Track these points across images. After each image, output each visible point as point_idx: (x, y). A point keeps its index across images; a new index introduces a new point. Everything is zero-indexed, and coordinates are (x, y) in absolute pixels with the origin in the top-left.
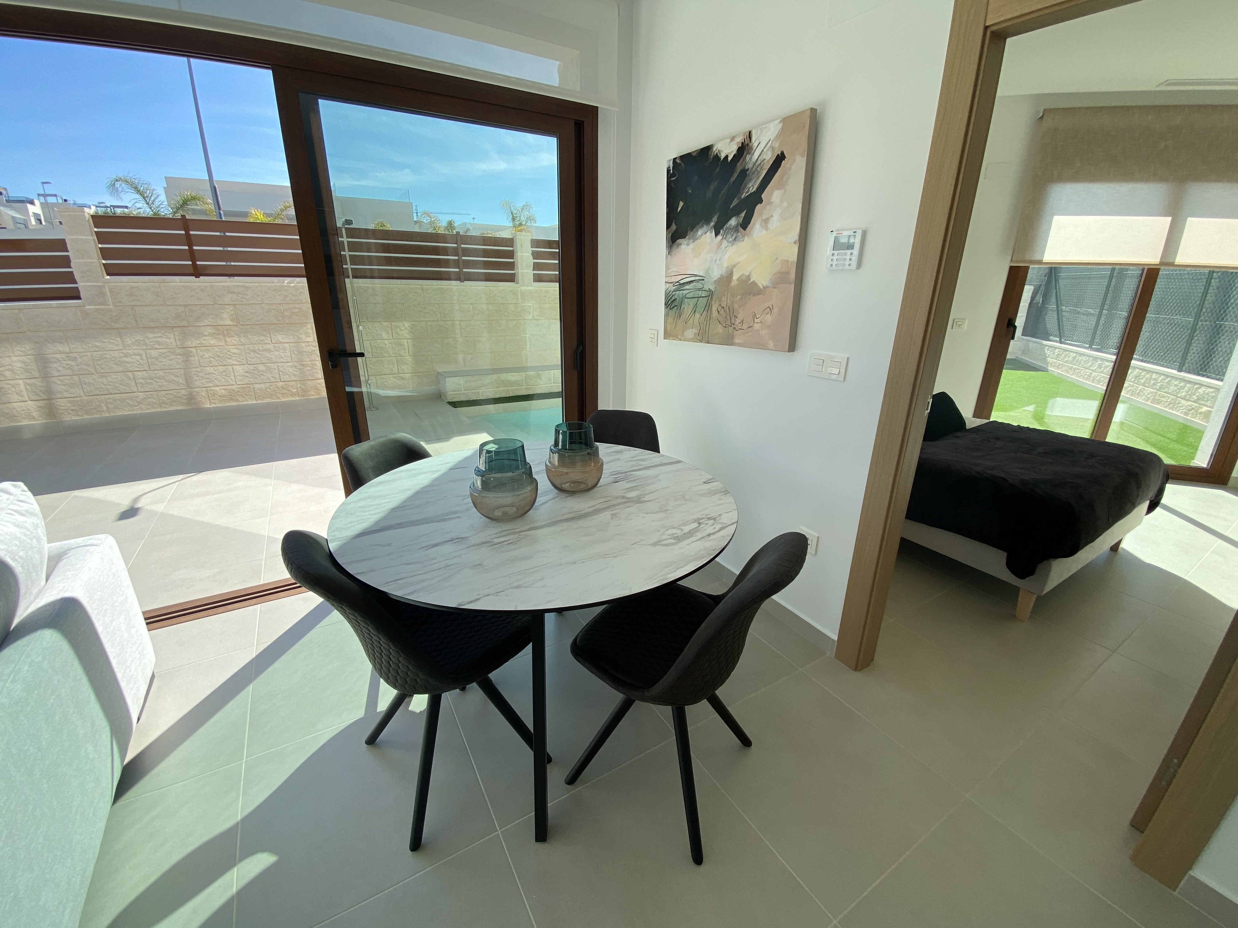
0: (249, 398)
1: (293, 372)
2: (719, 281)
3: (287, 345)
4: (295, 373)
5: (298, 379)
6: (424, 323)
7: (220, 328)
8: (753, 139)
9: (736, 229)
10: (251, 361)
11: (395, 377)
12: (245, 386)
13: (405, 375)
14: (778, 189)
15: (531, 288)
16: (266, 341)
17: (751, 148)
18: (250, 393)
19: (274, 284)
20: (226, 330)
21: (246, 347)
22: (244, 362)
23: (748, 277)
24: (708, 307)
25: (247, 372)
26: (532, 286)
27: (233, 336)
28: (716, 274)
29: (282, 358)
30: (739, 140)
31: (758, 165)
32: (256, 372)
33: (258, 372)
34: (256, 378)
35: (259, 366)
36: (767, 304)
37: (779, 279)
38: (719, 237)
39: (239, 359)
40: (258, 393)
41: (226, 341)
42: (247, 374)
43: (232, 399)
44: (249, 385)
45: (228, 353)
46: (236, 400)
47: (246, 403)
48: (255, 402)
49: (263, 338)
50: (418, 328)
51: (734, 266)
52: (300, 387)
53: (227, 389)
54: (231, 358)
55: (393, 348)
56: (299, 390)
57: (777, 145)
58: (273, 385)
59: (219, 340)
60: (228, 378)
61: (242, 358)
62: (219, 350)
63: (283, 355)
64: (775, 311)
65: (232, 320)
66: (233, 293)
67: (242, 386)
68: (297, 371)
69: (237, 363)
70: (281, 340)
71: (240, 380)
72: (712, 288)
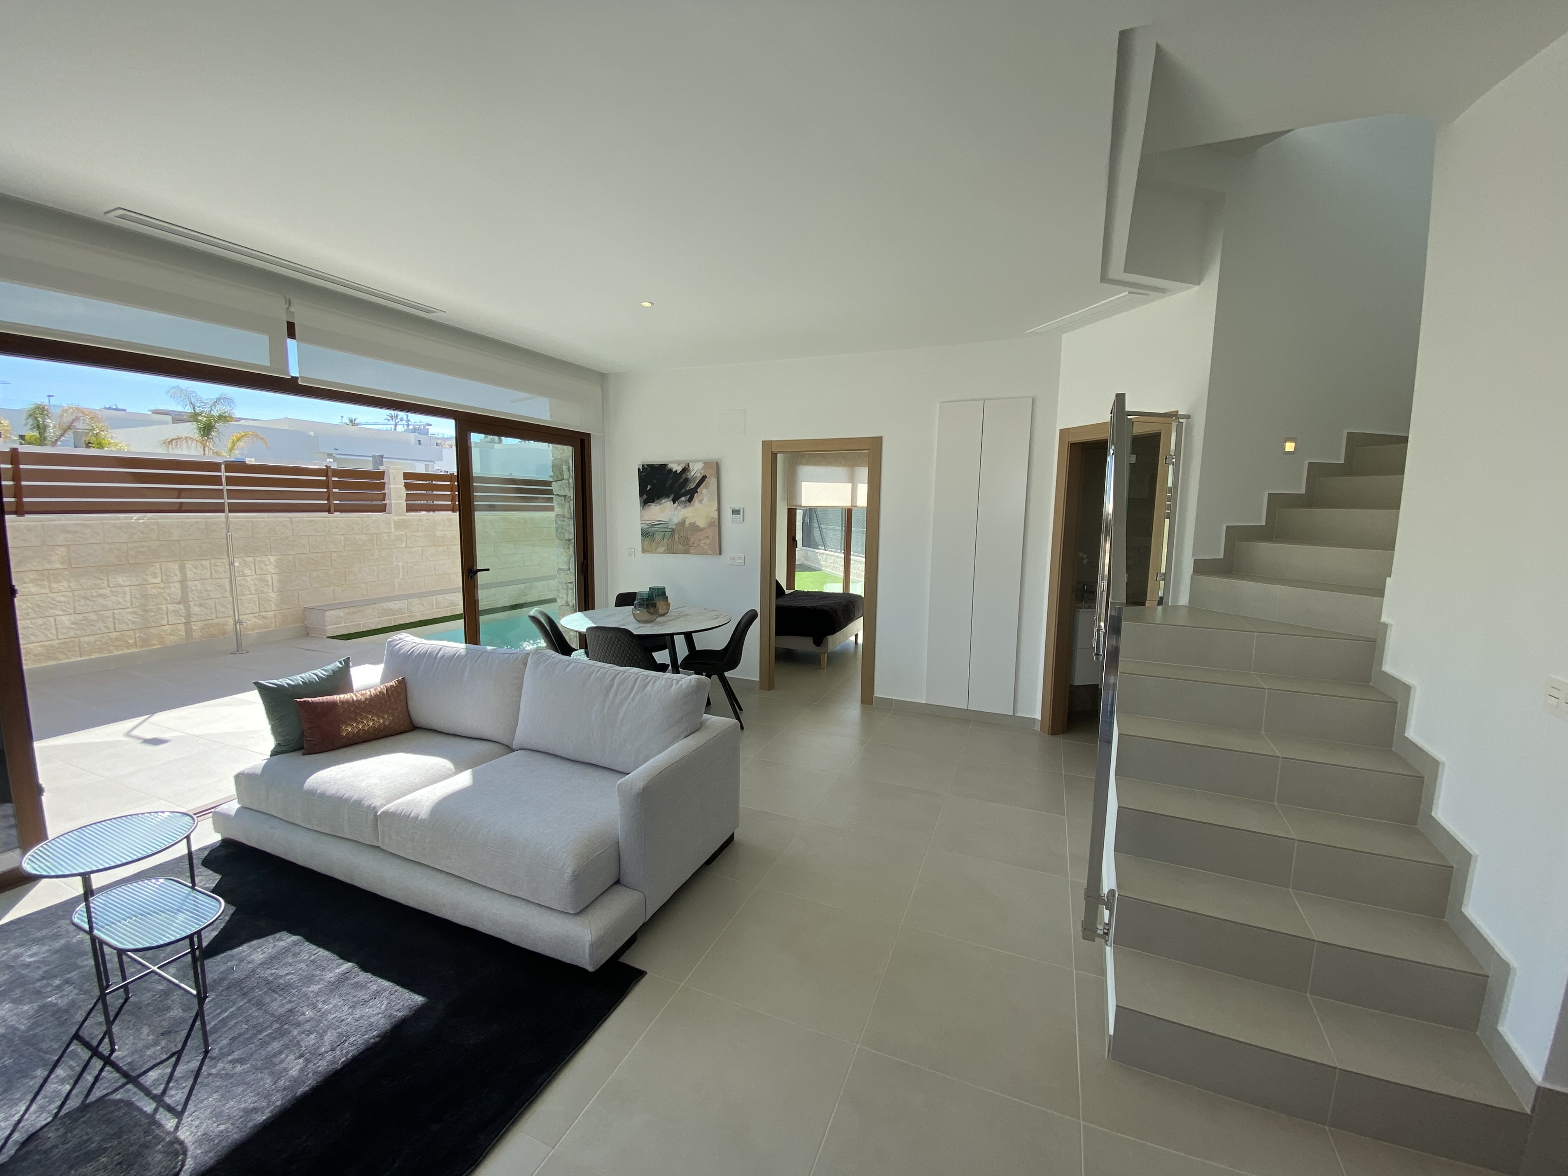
0: (72, 655)
1: (132, 619)
2: (678, 524)
3: (127, 589)
4: (135, 620)
5: (138, 626)
6: (291, 557)
7: (46, 573)
8: (690, 467)
9: (685, 502)
10: (80, 610)
11: (255, 617)
12: (68, 640)
13: (268, 613)
14: (706, 488)
15: (404, 517)
16: (103, 585)
17: (690, 470)
18: (74, 649)
19: (119, 521)
20: (53, 574)
21: (76, 593)
22: (71, 611)
23: (694, 523)
24: (672, 536)
25: (73, 623)
26: (405, 515)
27: (61, 582)
28: (676, 520)
29: (120, 603)
30: (683, 465)
31: (694, 478)
32: (85, 622)
33: (88, 622)
34: (84, 630)
35: (90, 614)
36: (706, 535)
37: (711, 525)
38: (676, 505)
39: (65, 609)
40: (84, 647)
41: (50, 588)
42: (73, 626)
43: (49, 657)
44: (73, 639)
45: (52, 601)
46: (54, 659)
47: (68, 661)
48: (79, 659)
49: (99, 582)
50: (285, 562)
51: (686, 518)
52: (139, 637)
53: (45, 646)
54: (54, 608)
55: (255, 585)
56: (138, 640)
57: (702, 472)
58: (104, 637)
59: (42, 588)
60: (47, 632)
61: (68, 606)
62: (41, 599)
63: (121, 601)
64: (710, 537)
65: (62, 563)
66: (69, 532)
67: (63, 641)
68: (137, 618)
69: (62, 613)
70: (122, 583)
71: (63, 634)
72: (674, 527)
